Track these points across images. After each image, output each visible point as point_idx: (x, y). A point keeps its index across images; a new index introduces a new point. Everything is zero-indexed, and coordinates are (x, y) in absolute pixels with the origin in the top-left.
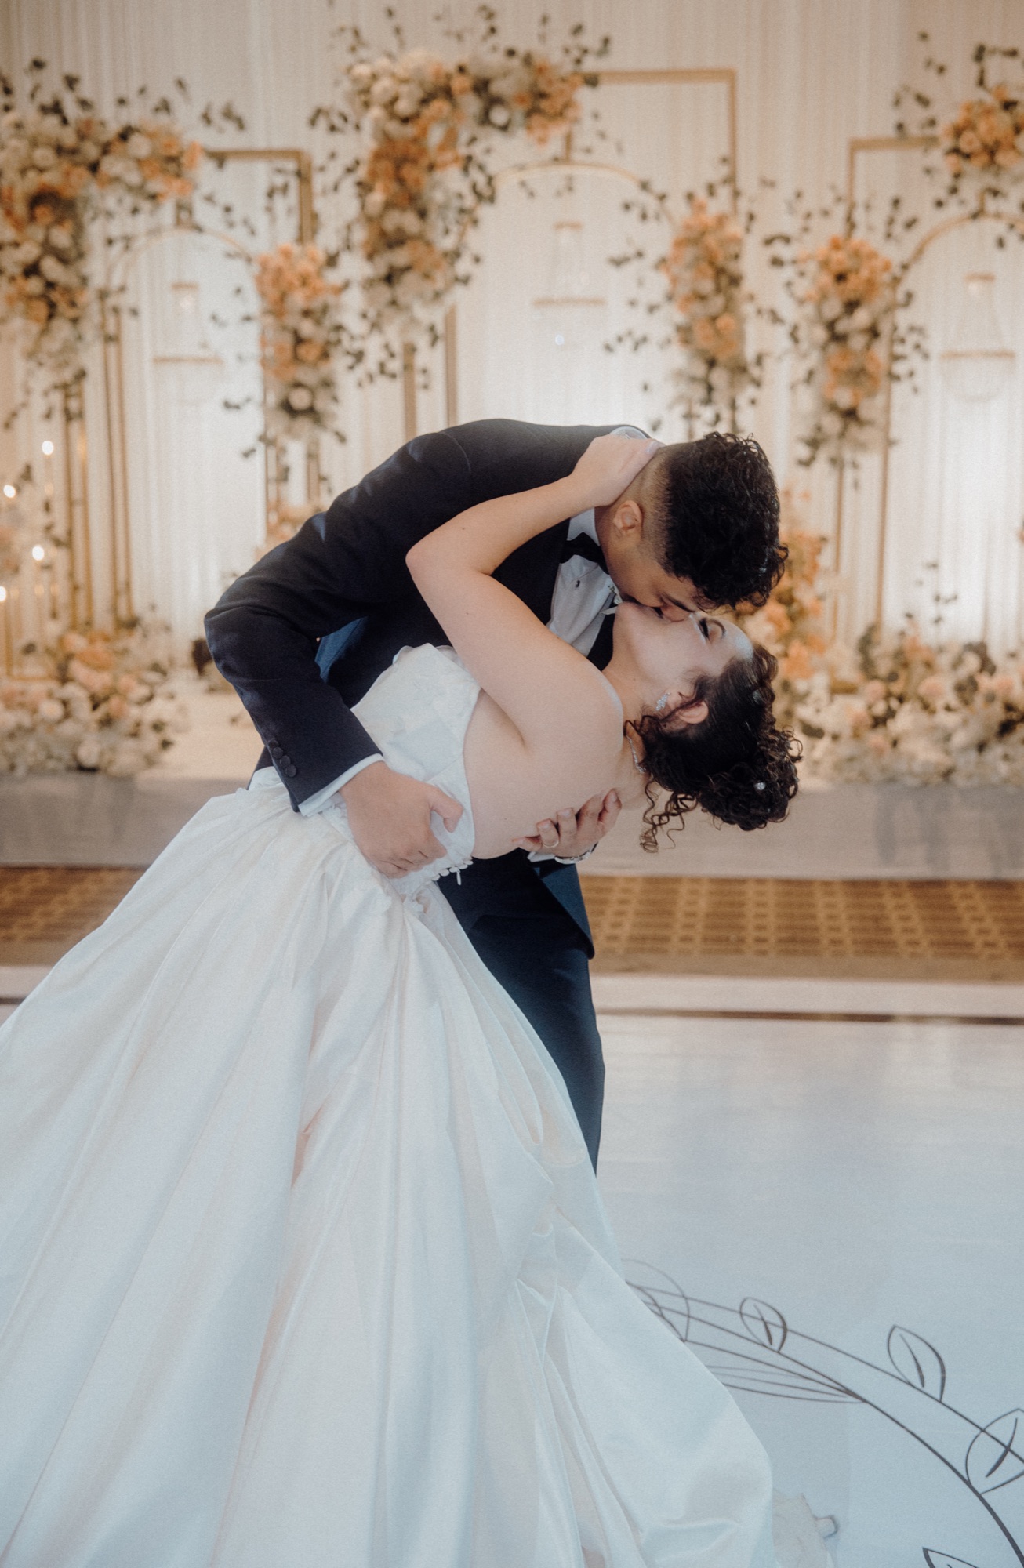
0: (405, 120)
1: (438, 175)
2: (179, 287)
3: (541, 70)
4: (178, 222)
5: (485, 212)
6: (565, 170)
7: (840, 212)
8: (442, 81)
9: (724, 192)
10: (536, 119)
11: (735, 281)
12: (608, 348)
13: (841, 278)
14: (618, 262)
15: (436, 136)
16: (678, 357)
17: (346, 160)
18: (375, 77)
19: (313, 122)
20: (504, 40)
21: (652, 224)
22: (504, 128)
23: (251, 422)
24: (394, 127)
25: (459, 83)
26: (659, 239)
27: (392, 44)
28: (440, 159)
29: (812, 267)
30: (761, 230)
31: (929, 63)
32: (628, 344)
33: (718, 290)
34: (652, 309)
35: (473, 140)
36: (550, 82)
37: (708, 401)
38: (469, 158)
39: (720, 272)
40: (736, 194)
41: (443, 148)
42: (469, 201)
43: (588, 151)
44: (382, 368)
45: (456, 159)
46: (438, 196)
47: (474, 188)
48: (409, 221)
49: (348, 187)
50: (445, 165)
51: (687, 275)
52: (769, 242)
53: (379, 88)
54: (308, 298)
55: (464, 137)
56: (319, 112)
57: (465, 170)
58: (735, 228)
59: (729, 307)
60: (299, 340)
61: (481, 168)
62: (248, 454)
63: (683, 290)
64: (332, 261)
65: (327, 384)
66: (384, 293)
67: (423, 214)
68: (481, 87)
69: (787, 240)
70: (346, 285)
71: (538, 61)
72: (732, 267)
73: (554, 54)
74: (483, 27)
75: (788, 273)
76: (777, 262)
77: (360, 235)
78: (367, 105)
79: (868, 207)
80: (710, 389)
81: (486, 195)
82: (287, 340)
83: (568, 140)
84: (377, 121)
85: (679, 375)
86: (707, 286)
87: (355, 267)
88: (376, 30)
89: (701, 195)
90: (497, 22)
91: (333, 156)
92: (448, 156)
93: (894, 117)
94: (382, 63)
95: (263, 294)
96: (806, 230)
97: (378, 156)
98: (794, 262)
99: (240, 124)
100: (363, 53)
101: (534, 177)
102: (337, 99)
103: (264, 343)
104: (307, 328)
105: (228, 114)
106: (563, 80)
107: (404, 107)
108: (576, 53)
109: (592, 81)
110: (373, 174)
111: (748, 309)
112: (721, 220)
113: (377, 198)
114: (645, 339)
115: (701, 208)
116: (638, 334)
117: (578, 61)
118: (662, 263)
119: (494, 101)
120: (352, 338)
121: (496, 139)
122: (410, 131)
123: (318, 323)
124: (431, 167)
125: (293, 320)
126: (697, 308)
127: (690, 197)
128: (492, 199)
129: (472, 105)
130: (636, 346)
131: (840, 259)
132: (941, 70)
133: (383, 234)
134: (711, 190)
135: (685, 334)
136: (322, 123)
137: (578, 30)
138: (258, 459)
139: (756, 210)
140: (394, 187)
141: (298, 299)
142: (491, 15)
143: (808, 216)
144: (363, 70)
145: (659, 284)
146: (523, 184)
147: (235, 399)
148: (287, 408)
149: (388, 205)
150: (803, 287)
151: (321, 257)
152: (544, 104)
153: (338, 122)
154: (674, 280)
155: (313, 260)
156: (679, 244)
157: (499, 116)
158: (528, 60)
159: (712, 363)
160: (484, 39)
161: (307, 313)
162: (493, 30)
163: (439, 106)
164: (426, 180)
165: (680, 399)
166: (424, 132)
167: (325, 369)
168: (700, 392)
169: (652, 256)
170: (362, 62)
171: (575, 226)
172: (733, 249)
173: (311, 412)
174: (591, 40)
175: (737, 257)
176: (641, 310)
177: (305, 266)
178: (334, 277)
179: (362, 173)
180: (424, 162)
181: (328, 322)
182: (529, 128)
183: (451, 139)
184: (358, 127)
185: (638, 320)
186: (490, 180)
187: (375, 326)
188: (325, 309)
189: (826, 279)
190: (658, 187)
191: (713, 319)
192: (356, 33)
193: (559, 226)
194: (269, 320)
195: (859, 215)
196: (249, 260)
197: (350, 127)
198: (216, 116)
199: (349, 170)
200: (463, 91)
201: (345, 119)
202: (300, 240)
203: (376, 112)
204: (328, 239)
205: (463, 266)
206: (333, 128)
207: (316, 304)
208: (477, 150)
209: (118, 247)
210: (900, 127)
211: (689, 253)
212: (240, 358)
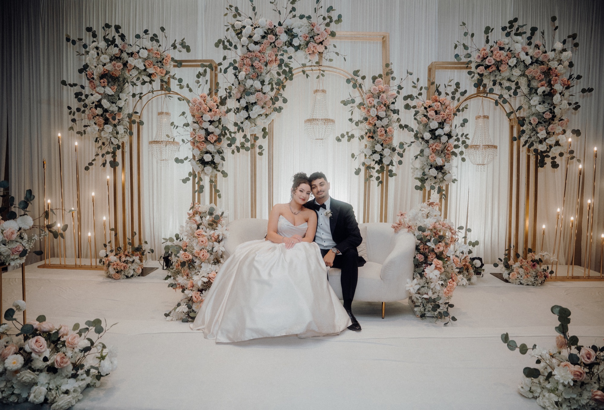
0: (256, 43)
1: (269, 67)
2: (160, 114)
4: (162, 89)
5: (288, 83)
8: (272, 28)
9: (387, 78)
12: (337, 139)
13: (437, 113)
16: (367, 143)
17: (230, 60)
18: (244, 27)
19: (217, 45)
20: (299, 12)
21: (358, 89)
22: (298, 48)
23: (187, 167)
24: (252, 47)
25: (278, 30)
26: (361, 95)
27: (251, 14)
28: (269, 60)
29: (422, 109)
30: (403, 93)
32: (346, 137)
33: (387, 116)
34: (357, 123)
38: (282, 59)
39: (387, 108)
40: (393, 78)
42: (282, 78)
44: (243, 146)
45: (276, 61)
47: (284, 72)
48: (256, 84)
49: (230, 71)
50: (272, 62)
52: (405, 98)
53: (245, 30)
54: (212, 116)
56: (220, 41)
57: (280, 65)
58: (393, 92)
59: (389, 123)
60: (208, 133)
61: (287, 65)
62: (185, 181)
63: (370, 116)
64: (223, 102)
65: (220, 152)
66: (244, 114)
67: (262, 82)
68: (289, 31)
69: (412, 98)
70: (228, 112)
72: (391, 107)
74: (290, 8)
76: (407, 107)
77: (235, 90)
78: (240, 38)
79: (445, 86)
81: (288, 75)
82: (203, 133)
84: (243, 44)
86: (383, 114)
87: (232, 104)
88: (245, 9)
89: (378, 78)
90: (296, 6)
91: (225, 58)
92: (273, 58)
94: (247, 21)
95: (193, 116)
96: (420, 94)
97: (245, 57)
98: (414, 107)
99: (188, 49)
100: (239, 18)
102: (227, 36)
103: (192, 135)
104: (211, 128)
105: (183, 44)
107: (256, 38)
108: (328, 20)
110: (241, 65)
112: (387, 88)
113: (242, 75)
114: (353, 136)
115: (378, 83)
116: (351, 134)
117: (328, 23)
118: (362, 104)
119: (294, 36)
120: (230, 133)
121: (294, 52)
122: (257, 47)
123: (216, 126)
124: (267, 63)
125: (206, 125)
127: (374, 79)
128: (291, 77)
129: (284, 37)
130: (349, 139)
131: (438, 105)
133: (245, 89)
136: (221, 46)
137: (330, 9)
138: (190, 183)
140: (250, 69)
141: (207, 117)
142: (293, 4)
143: (421, 89)
144: (238, 24)
145: (361, 113)
146: (304, 72)
147: (181, 157)
148: (202, 162)
149: (247, 78)
150: (419, 116)
151: (219, 100)
153: (228, 45)
154: (367, 112)
155: (215, 102)
156: (369, 97)
157: (295, 43)
160: (291, 12)
161: (211, 122)
162: (294, 9)
163: (269, 38)
164: (263, 68)
166: (264, 48)
167: (218, 146)
169: (357, 103)
170: (238, 21)
171: (323, 91)
172: (392, 101)
173: (213, 163)
174: (334, 15)
175: (394, 103)
176: (353, 123)
177: (212, 104)
178: (223, 108)
179: (237, 65)
180: (263, 60)
181: (221, 126)
182: (307, 48)
184: (236, 47)
185: (351, 128)
186: (291, 70)
187: (240, 129)
188: (219, 121)
190: (362, 73)
191: (385, 128)
192: (237, 9)
194: (196, 125)
195: (442, 89)
196: (188, 102)
197: (232, 48)
198: (178, 46)
199: (231, 64)
200: (280, 32)
201: (231, 44)
202: (210, 94)
203: (243, 40)
204: (222, 93)
205: (278, 104)
206: (225, 48)
207: (216, 118)
208: (285, 57)
209: (137, 97)
210: (457, 56)
212: (183, 141)
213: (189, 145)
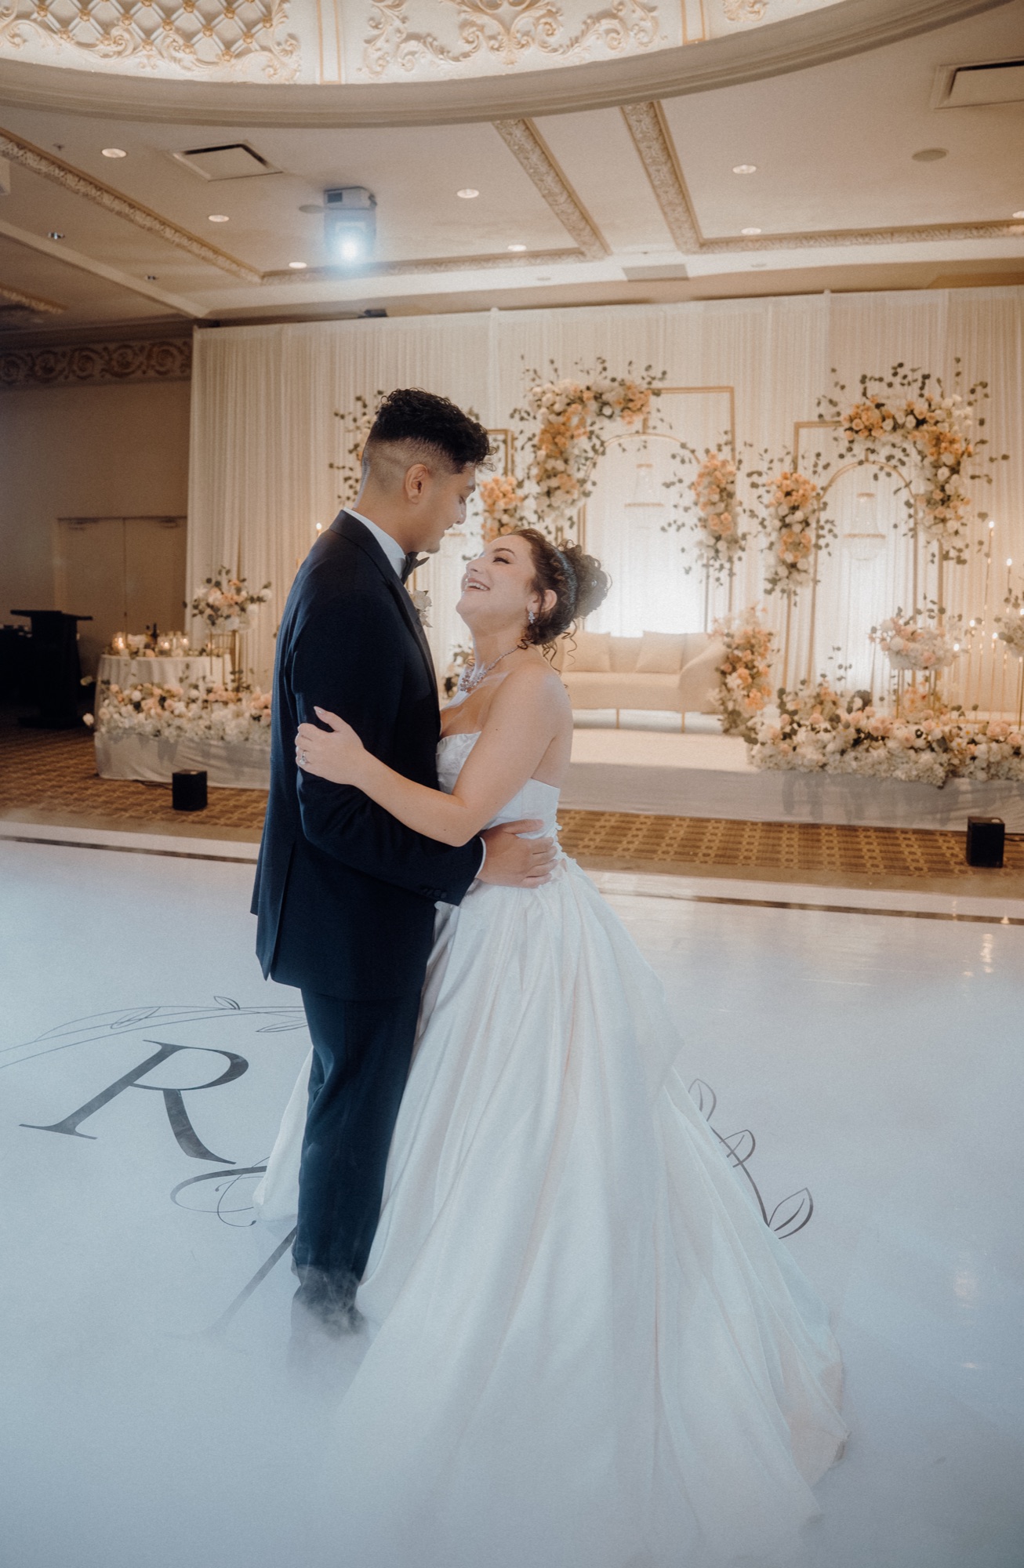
0: (559, 414)
1: (576, 441)
3: (629, 388)
5: (600, 459)
6: (644, 437)
7: (788, 460)
8: (579, 394)
9: (726, 449)
10: (627, 412)
11: (731, 495)
12: (663, 529)
13: (788, 494)
14: (668, 485)
15: (575, 421)
16: (701, 534)
17: (528, 434)
18: (544, 393)
19: (512, 416)
20: (609, 374)
21: (687, 465)
22: (610, 417)
24: (553, 418)
25: (586, 395)
26: (691, 473)
27: (553, 377)
28: (576, 433)
29: (774, 488)
30: (746, 468)
31: (836, 384)
32: (674, 527)
33: (721, 500)
34: (686, 509)
35: (593, 424)
36: (634, 394)
37: (716, 558)
38: (592, 432)
39: (722, 490)
40: (733, 450)
41: (577, 427)
42: (591, 454)
43: (655, 428)
45: (585, 433)
46: (576, 451)
47: (594, 448)
48: (559, 465)
49: (528, 448)
50: (579, 435)
51: (706, 492)
52: (750, 475)
53: (548, 398)
54: (506, 504)
55: (589, 421)
56: (515, 411)
57: (590, 438)
58: (731, 468)
59: (727, 509)
60: (502, 525)
61: (598, 437)
63: (702, 500)
64: (520, 485)
66: (546, 501)
67: (566, 461)
68: (598, 397)
69: (760, 474)
70: (526, 497)
71: (628, 384)
72: (729, 487)
73: (637, 379)
74: (600, 367)
75: (761, 491)
76: (754, 485)
77: (535, 471)
78: (539, 406)
79: (803, 457)
80: (717, 551)
81: (600, 450)
82: (496, 525)
83: (645, 421)
84: (543, 414)
85: (700, 543)
86: (716, 497)
87: (532, 488)
88: (546, 371)
89: (714, 450)
90: (606, 365)
91: (522, 432)
92: (582, 430)
93: (818, 411)
94: (547, 386)
96: (770, 469)
97: (544, 432)
98: (764, 485)
100: (538, 381)
101: (625, 441)
102: (524, 405)
103: (483, 526)
104: (505, 519)
106: (642, 393)
107: (557, 407)
108: (648, 379)
109: (657, 393)
110: (541, 441)
111: (739, 509)
112: (724, 463)
113: (542, 453)
114: (683, 525)
115: (713, 457)
116: (679, 523)
117: (650, 383)
118: (692, 485)
119: (606, 404)
120: (529, 523)
121: (606, 422)
122: (561, 419)
123: (512, 516)
124: (572, 437)
125: (499, 515)
126: (710, 509)
127: (707, 451)
128: (603, 453)
129: (593, 406)
130: (678, 529)
131: (789, 484)
132: (843, 387)
133: (546, 470)
134: (720, 449)
135: (704, 522)
136: (517, 416)
137: (649, 368)
139: (742, 457)
140: (552, 447)
141: (501, 504)
142: (604, 362)
143: (771, 461)
144: (538, 390)
145: (690, 497)
146: (620, 445)
149: (548, 456)
150: (767, 498)
151: (515, 483)
152: (631, 405)
153: (525, 415)
154: (698, 495)
155: (511, 484)
156: (701, 476)
157: (607, 411)
158: (622, 384)
159: (718, 538)
160: (601, 373)
161: (506, 511)
162: (605, 369)
163: (575, 407)
164: (569, 443)
165: (701, 556)
166: (569, 419)
168: (712, 553)
169: (687, 482)
170: (538, 386)
171: (649, 466)
172: (731, 479)
174: (656, 372)
175: (732, 482)
176: (681, 510)
177: (507, 488)
178: (520, 493)
179: (536, 441)
180: (568, 434)
181: (517, 516)
182: (622, 417)
183: (582, 423)
184: (535, 418)
185: (679, 516)
186: (602, 444)
187: (541, 518)
188: (515, 510)
189: (780, 495)
190: (691, 446)
191: (719, 515)
192: (535, 372)
193: (640, 466)
194: (487, 514)
195: (800, 461)
197: (531, 418)
199: (530, 439)
200: (588, 399)
201: (529, 414)
202: (505, 473)
203: (543, 410)
204: (520, 474)
205: (588, 487)
206: (522, 419)
207: (511, 507)
208: (596, 428)
210: (821, 416)
211: (706, 481)
212: (472, 534)
213: (479, 539)
